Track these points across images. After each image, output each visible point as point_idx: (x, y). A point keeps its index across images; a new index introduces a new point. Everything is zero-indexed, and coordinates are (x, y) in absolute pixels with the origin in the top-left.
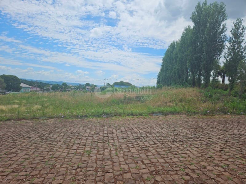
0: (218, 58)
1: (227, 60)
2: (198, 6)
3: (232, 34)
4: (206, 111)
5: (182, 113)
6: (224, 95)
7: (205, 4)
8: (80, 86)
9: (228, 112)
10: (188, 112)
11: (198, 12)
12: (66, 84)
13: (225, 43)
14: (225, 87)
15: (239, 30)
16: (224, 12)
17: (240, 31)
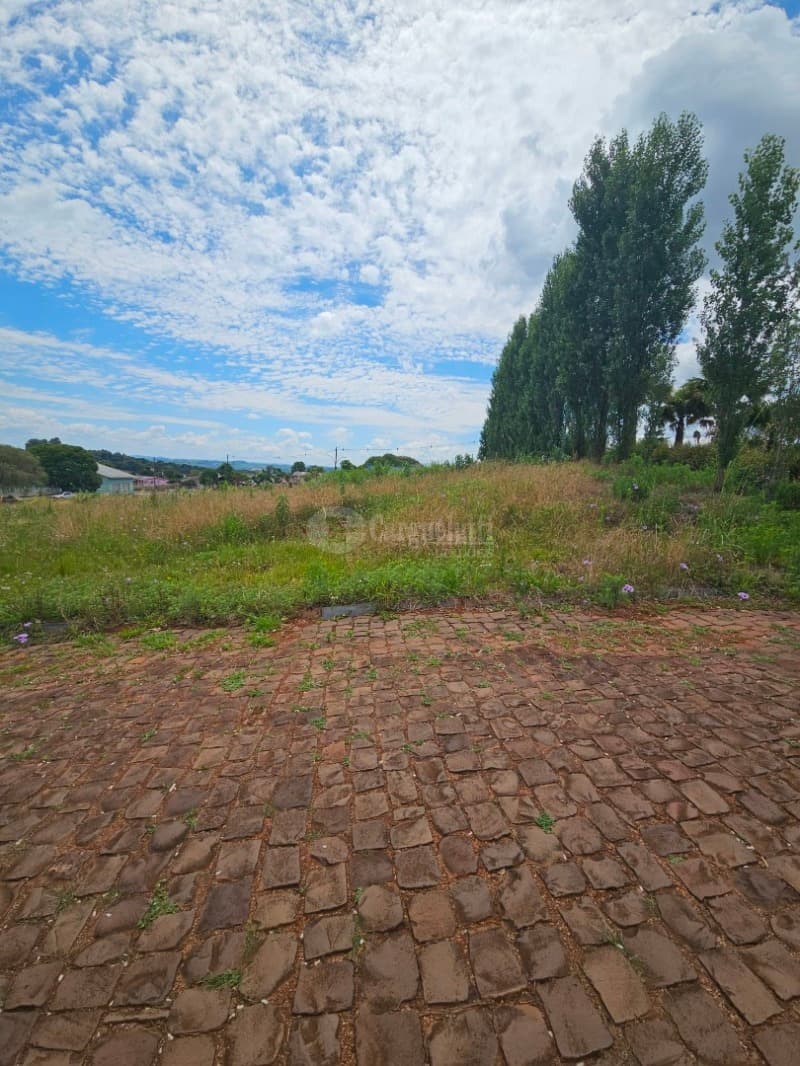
1: (711, 331)
2: (596, 155)
3: (739, 211)
4: (615, 589)
5: (486, 597)
6: (694, 489)
7: (621, 143)
12: (231, 468)
15: (772, 191)
16: (696, 153)
17: (775, 190)
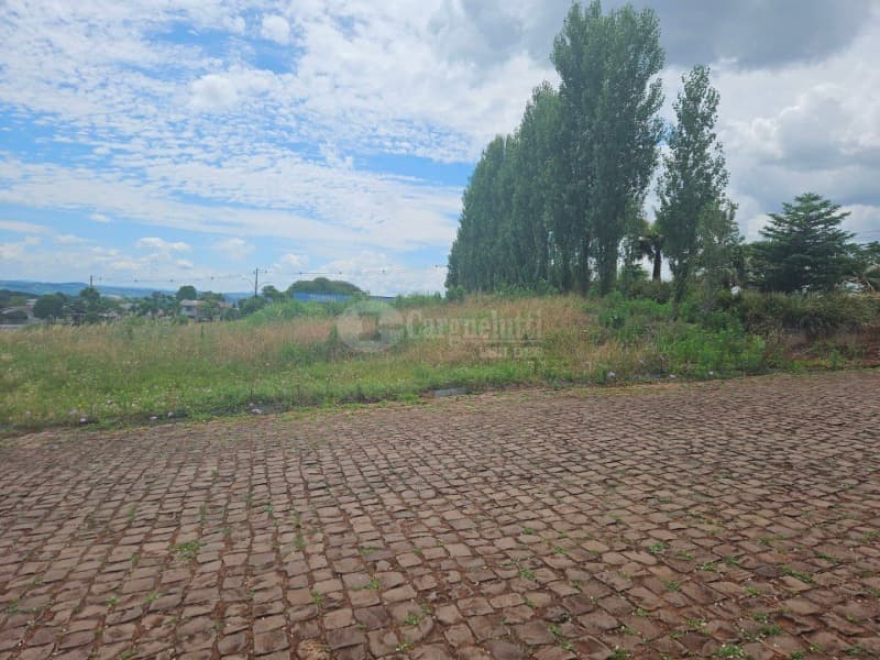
0: (640, 196)
1: (664, 202)
2: (574, 17)
3: (679, 116)
4: (605, 373)
5: (531, 382)
6: (659, 319)
7: (595, 10)
8: (155, 300)
9: (670, 372)
10: (549, 376)
11: (573, 38)
13: (657, 147)
14: (661, 293)
15: (701, 105)
16: (655, 41)
17: (702, 107)
